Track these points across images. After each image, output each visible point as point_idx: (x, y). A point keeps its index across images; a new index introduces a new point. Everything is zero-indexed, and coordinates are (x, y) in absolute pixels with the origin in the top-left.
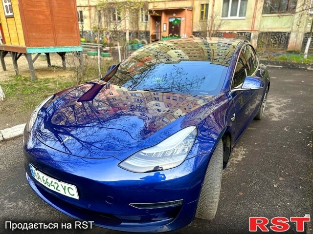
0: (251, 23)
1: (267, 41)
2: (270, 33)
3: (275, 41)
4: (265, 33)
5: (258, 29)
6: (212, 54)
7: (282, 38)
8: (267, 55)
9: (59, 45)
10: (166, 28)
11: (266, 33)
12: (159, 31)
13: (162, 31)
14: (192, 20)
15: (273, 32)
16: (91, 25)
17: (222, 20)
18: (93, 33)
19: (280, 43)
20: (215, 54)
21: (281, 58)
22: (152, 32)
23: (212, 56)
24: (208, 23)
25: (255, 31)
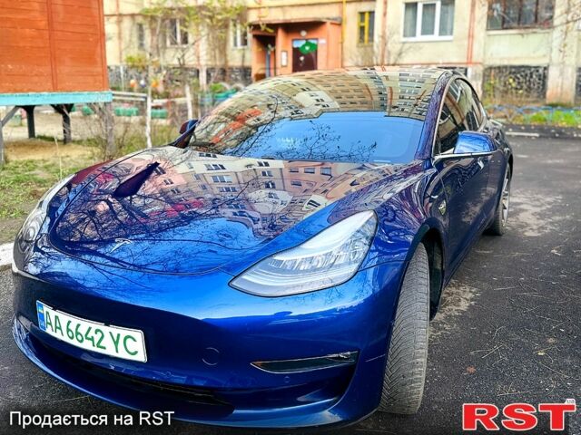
0: (466, 48)
1: (502, 84)
2: (506, 67)
3: (519, 83)
4: (495, 68)
5: (481, 61)
6: (389, 96)
7: (531, 77)
8: (505, 112)
9: (62, 90)
10: (287, 61)
11: (499, 68)
12: (272, 66)
13: (279, 65)
14: (342, 43)
15: (512, 67)
16: (121, 54)
17: (404, 43)
18: (126, 72)
19: (529, 87)
20: (396, 96)
21: (534, 117)
22: (256, 69)
23: (389, 101)
24: (375, 49)
25: (476, 63)
